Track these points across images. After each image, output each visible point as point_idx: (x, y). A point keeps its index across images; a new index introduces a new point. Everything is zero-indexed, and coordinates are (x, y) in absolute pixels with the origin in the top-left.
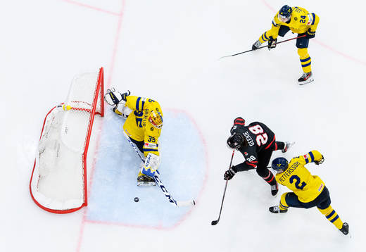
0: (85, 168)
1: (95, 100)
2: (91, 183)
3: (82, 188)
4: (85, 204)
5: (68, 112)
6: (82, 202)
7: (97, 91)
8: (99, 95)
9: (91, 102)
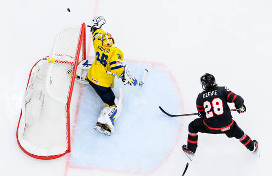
0: (68, 118)
1: (78, 53)
2: (73, 131)
3: (66, 135)
4: (68, 151)
5: (52, 65)
6: (66, 149)
7: (80, 44)
8: (82, 48)
9: (74, 55)
